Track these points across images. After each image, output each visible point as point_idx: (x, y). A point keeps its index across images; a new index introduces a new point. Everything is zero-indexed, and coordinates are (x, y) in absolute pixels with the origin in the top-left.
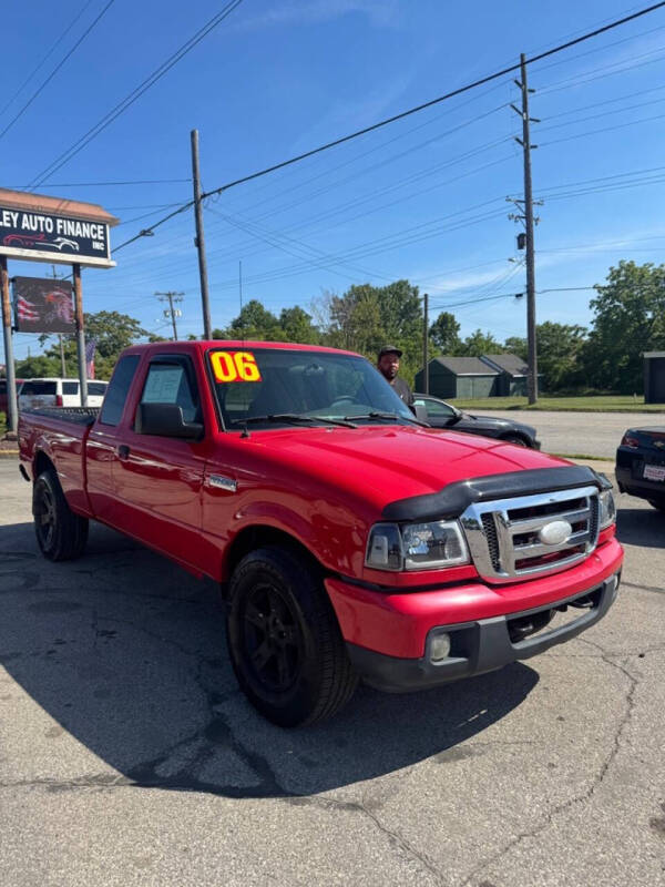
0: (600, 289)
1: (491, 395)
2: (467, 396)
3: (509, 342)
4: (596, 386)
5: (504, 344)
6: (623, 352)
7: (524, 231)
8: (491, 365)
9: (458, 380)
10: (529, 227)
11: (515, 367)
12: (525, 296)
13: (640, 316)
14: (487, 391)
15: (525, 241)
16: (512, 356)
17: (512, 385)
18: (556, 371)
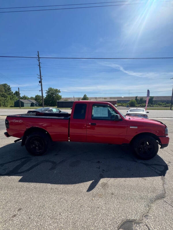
0: (47, 91)
1: (31, 106)
2: (26, 106)
3: (31, 97)
4: (47, 105)
5: (30, 98)
6: (50, 101)
7: (40, 80)
8: (30, 101)
9: (24, 104)
10: (41, 80)
11: (34, 102)
12: (41, 91)
13: (53, 95)
14: (30, 106)
15: (40, 82)
16: (33, 100)
17: (34, 105)
18: (40, 103)
